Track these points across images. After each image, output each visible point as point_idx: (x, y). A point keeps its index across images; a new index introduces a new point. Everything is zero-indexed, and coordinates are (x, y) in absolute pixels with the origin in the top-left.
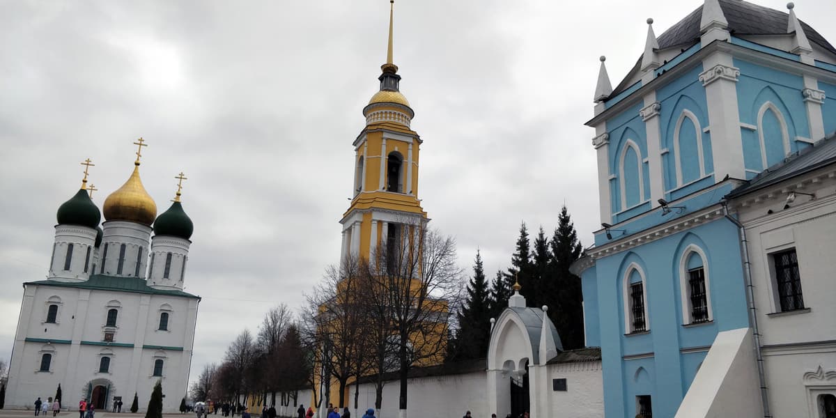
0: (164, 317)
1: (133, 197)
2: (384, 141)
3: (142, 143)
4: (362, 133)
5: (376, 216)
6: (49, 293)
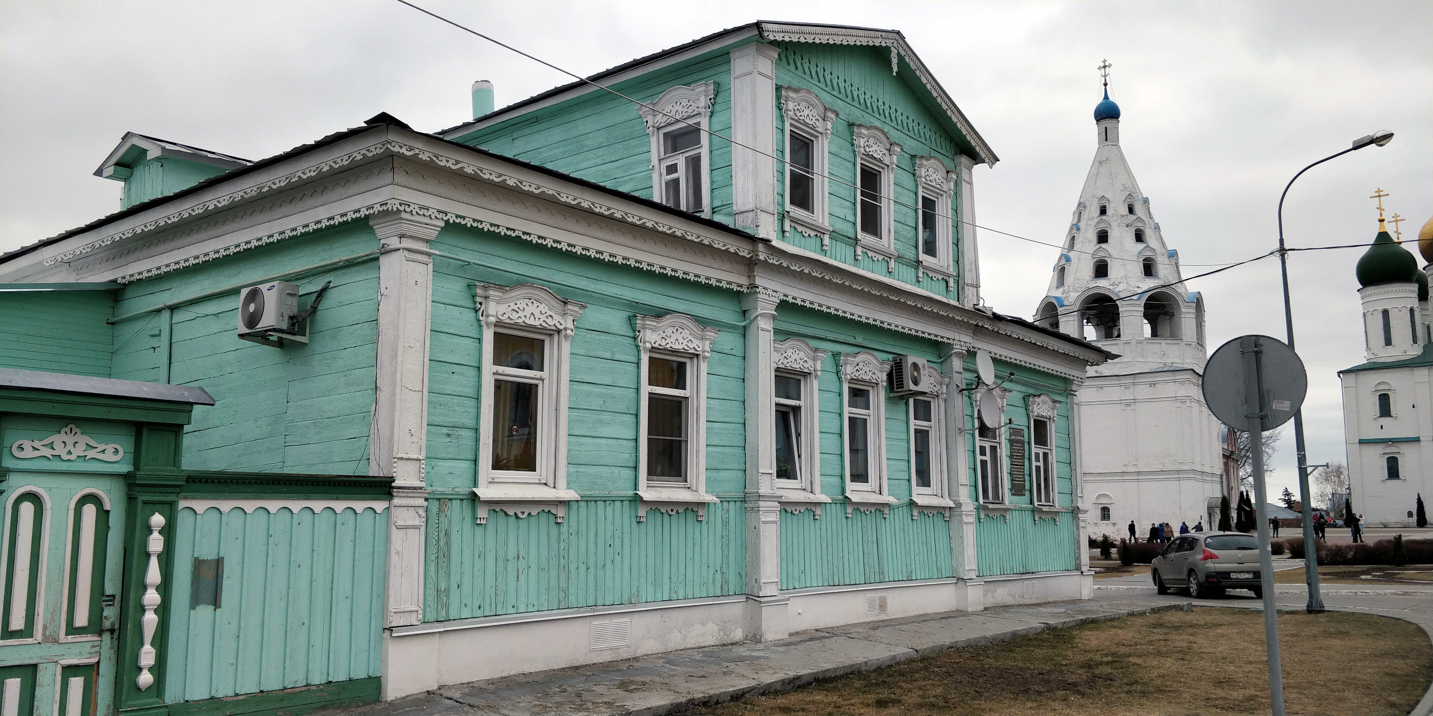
6: (1373, 380)
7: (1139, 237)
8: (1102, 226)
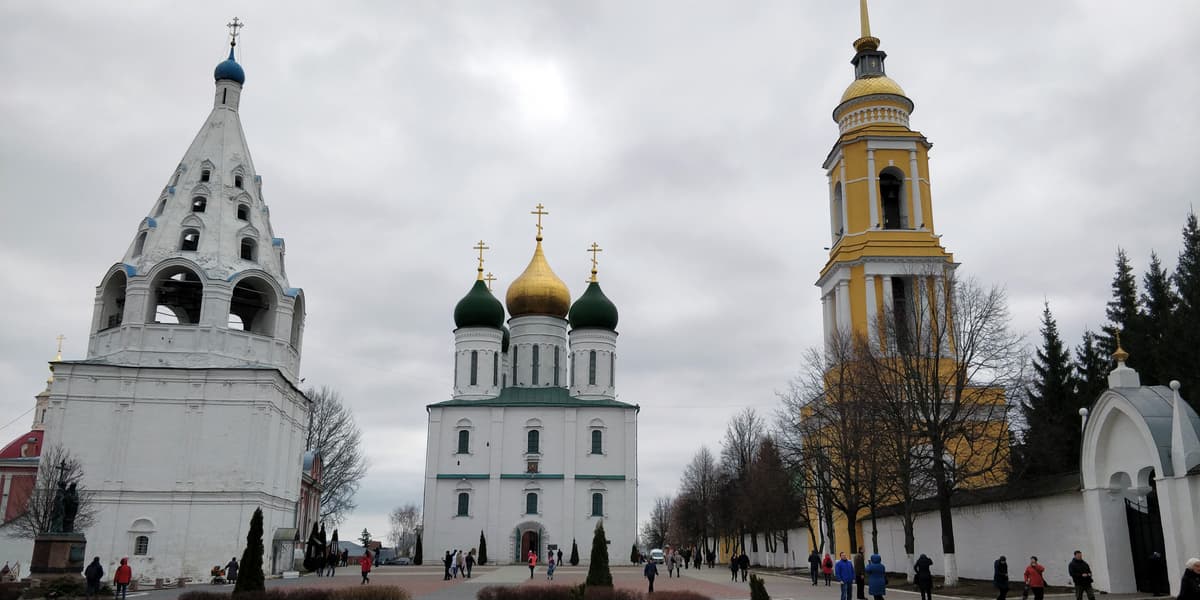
0: (597, 436)
1: (540, 283)
2: (871, 155)
3: (542, 210)
4: (834, 147)
5: (871, 269)
6: (456, 416)
7: (243, 214)
8: (201, 192)
